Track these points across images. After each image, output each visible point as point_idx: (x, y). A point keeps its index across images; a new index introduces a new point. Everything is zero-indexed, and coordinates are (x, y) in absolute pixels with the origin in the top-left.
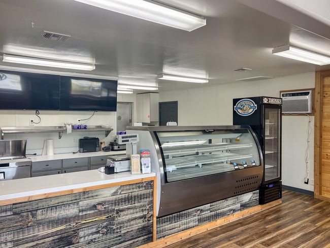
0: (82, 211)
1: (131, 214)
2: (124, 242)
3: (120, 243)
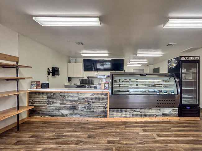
0: (80, 99)
1: (98, 104)
2: (95, 114)
3: (93, 114)
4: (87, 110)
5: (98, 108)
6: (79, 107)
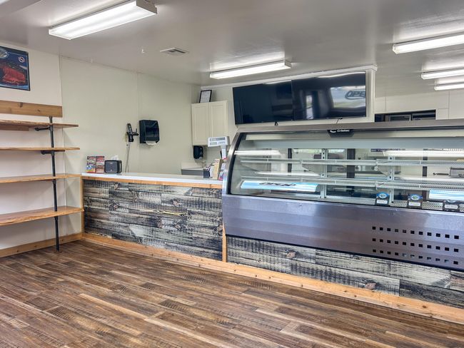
1: (201, 220)
2: (194, 246)
4: (179, 233)
5: (202, 229)
6: (163, 222)
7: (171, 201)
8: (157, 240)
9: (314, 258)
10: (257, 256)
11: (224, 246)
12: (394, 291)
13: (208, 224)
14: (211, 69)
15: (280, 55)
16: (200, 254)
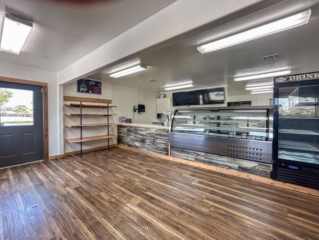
0: (147, 134)
1: (161, 141)
2: (158, 150)
5: (161, 144)
6: (147, 141)
7: (150, 134)
8: (144, 147)
9: (204, 156)
10: (182, 154)
11: (169, 151)
12: (236, 169)
13: (163, 142)
14: (165, 87)
15: (191, 82)
16: (160, 153)
